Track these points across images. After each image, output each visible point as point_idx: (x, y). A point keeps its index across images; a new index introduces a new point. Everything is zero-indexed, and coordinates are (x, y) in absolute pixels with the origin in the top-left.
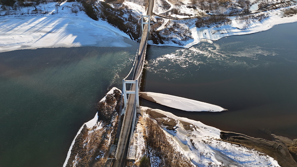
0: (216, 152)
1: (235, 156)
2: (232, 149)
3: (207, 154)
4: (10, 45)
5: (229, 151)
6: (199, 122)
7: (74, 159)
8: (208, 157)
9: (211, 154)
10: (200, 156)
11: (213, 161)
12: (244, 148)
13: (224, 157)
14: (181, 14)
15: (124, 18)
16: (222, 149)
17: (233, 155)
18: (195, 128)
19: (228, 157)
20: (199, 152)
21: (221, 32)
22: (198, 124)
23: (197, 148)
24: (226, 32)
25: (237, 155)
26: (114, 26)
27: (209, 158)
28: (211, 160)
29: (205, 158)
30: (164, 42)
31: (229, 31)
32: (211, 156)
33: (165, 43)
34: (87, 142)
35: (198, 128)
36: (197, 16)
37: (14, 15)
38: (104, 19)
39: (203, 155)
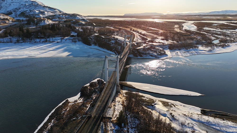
0: (199, 123)
1: (220, 127)
2: (216, 122)
3: (189, 124)
4: (20, 55)
5: (213, 123)
6: (178, 102)
7: (50, 122)
8: (190, 126)
9: (194, 125)
10: (181, 125)
11: (196, 130)
12: (229, 121)
13: (208, 127)
14: (157, 43)
15: (111, 43)
16: (204, 121)
17: (218, 126)
18: (174, 106)
19: (213, 128)
20: (180, 122)
21: (190, 52)
22: (177, 103)
23: (177, 119)
24: (194, 52)
25: (222, 126)
26: (103, 48)
27: (191, 128)
28: (194, 129)
29: (187, 127)
30: (142, 55)
31: (197, 52)
32: (193, 126)
33: (144, 56)
34: (66, 110)
35: (177, 105)
36: (169, 43)
37: (29, 42)
38: (95, 44)
39: (184, 125)
